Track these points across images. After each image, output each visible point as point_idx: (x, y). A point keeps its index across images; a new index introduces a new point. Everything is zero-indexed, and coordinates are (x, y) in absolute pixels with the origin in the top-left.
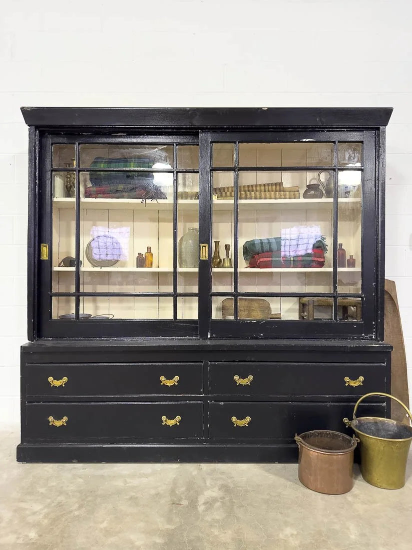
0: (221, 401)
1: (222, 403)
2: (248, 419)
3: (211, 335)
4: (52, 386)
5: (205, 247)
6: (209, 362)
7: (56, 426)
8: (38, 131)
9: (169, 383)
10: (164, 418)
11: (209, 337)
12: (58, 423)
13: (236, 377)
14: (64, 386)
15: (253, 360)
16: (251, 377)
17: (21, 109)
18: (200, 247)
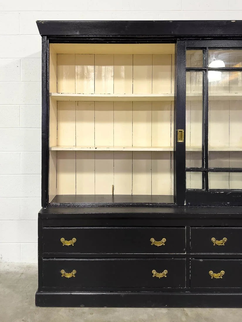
0: (201, 258)
1: (201, 260)
2: (223, 272)
3: (187, 203)
4: (63, 245)
5: (182, 131)
6: (191, 227)
7: (67, 278)
8: (48, 40)
9: (159, 244)
10: (154, 272)
11: (185, 204)
12: (69, 276)
13: (213, 239)
14: (73, 245)
15: (226, 225)
16: (225, 239)
17: (37, 22)
18: (177, 132)
